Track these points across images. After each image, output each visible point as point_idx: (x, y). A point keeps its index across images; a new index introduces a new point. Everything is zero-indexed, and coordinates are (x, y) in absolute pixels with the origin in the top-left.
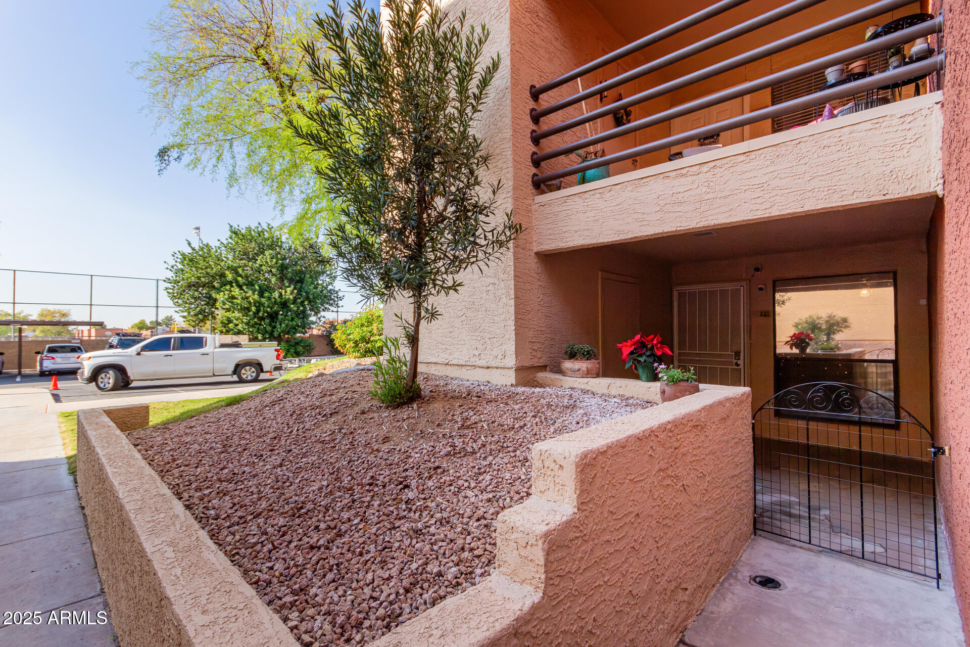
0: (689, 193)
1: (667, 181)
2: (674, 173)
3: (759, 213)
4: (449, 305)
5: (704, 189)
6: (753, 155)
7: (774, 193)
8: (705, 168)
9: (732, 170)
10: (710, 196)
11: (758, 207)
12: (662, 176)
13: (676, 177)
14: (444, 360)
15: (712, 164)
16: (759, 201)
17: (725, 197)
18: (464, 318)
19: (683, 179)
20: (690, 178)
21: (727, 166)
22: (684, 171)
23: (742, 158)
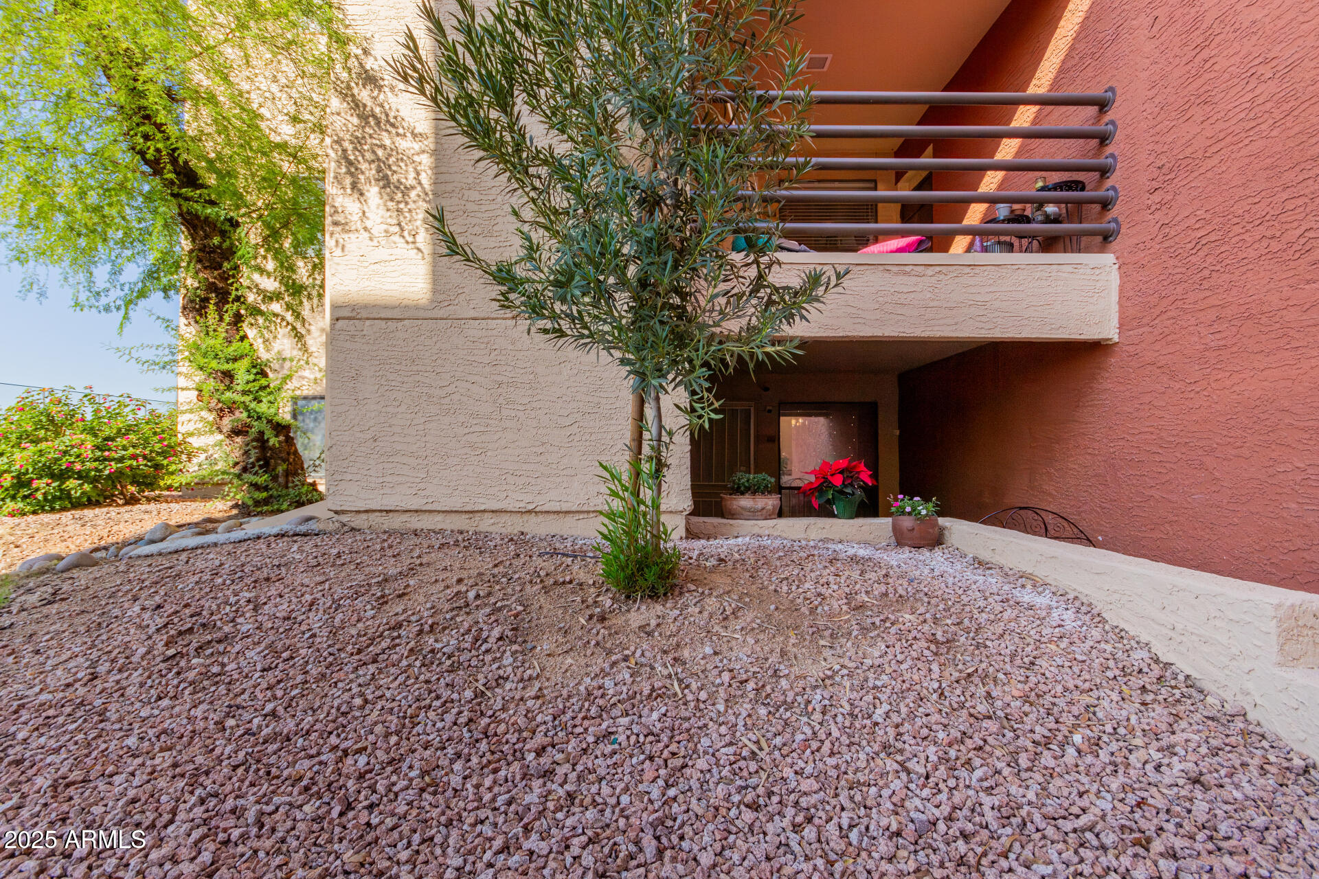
0: (913, 295)
1: (887, 275)
2: (895, 269)
3: (983, 331)
4: (534, 405)
5: (929, 295)
6: (977, 270)
7: (997, 314)
8: (930, 271)
9: (957, 280)
10: (935, 303)
11: (983, 325)
12: (881, 268)
13: (897, 274)
14: (522, 505)
15: (938, 269)
16: (983, 319)
17: (951, 309)
18: (574, 429)
19: (906, 278)
20: (914, 279)
21: (953, 275)
22: (908, 269)
23: (967, 270)
